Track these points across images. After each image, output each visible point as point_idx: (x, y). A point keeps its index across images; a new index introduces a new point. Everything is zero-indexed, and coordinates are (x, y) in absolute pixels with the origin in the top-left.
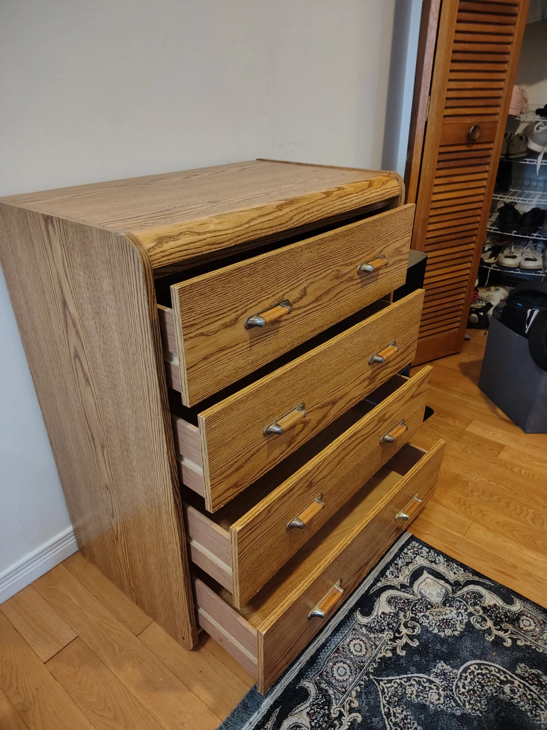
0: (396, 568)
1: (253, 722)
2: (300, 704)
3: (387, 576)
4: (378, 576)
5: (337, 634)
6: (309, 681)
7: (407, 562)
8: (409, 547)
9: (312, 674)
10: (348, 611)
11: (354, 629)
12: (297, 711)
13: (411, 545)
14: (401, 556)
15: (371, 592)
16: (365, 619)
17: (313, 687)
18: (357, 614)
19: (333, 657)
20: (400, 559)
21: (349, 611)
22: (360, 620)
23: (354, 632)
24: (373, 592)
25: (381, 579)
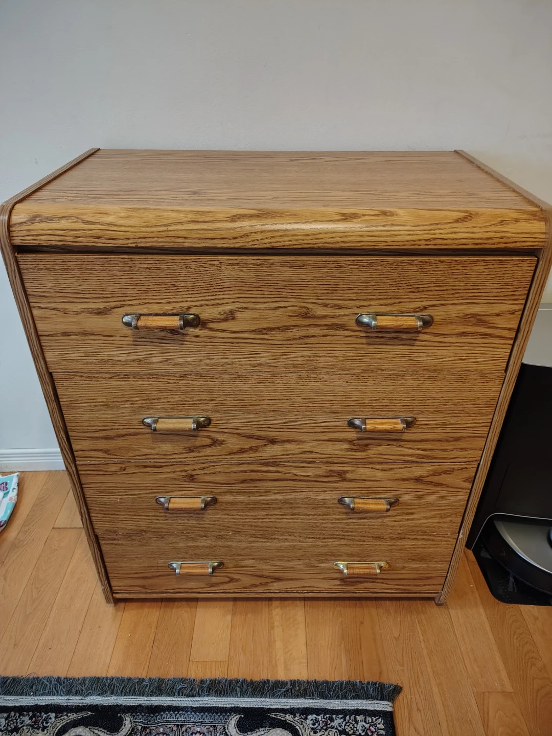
0: (327, 722)
1: (70, 701)
2: (105, 729)
3: (306, 719)
4: (298, 709)
5: (198, 714)
6: (132, 721)
7: (344, 730)
8: (369, 719)
9: (140, 719)
10: (233, 706)
11: (215, 726)
12: (96, 731)
13: (374, 719)
14: (347, 718)
15: (273, 715)
16: (235, 730)
17: (127, 730)
18: (235, 718)
19: (170, 727)
20: (342, 720)
21: (232, 708)
22: (230, 726)
23: (211, 729)
24: (273, 716)
25: (297, 715)
